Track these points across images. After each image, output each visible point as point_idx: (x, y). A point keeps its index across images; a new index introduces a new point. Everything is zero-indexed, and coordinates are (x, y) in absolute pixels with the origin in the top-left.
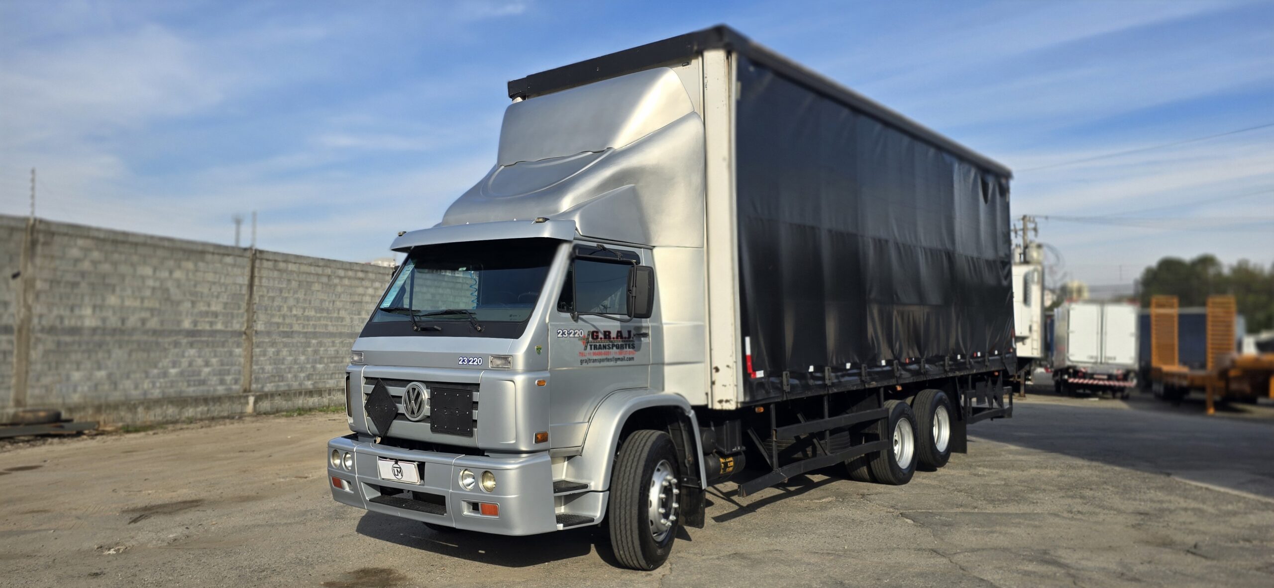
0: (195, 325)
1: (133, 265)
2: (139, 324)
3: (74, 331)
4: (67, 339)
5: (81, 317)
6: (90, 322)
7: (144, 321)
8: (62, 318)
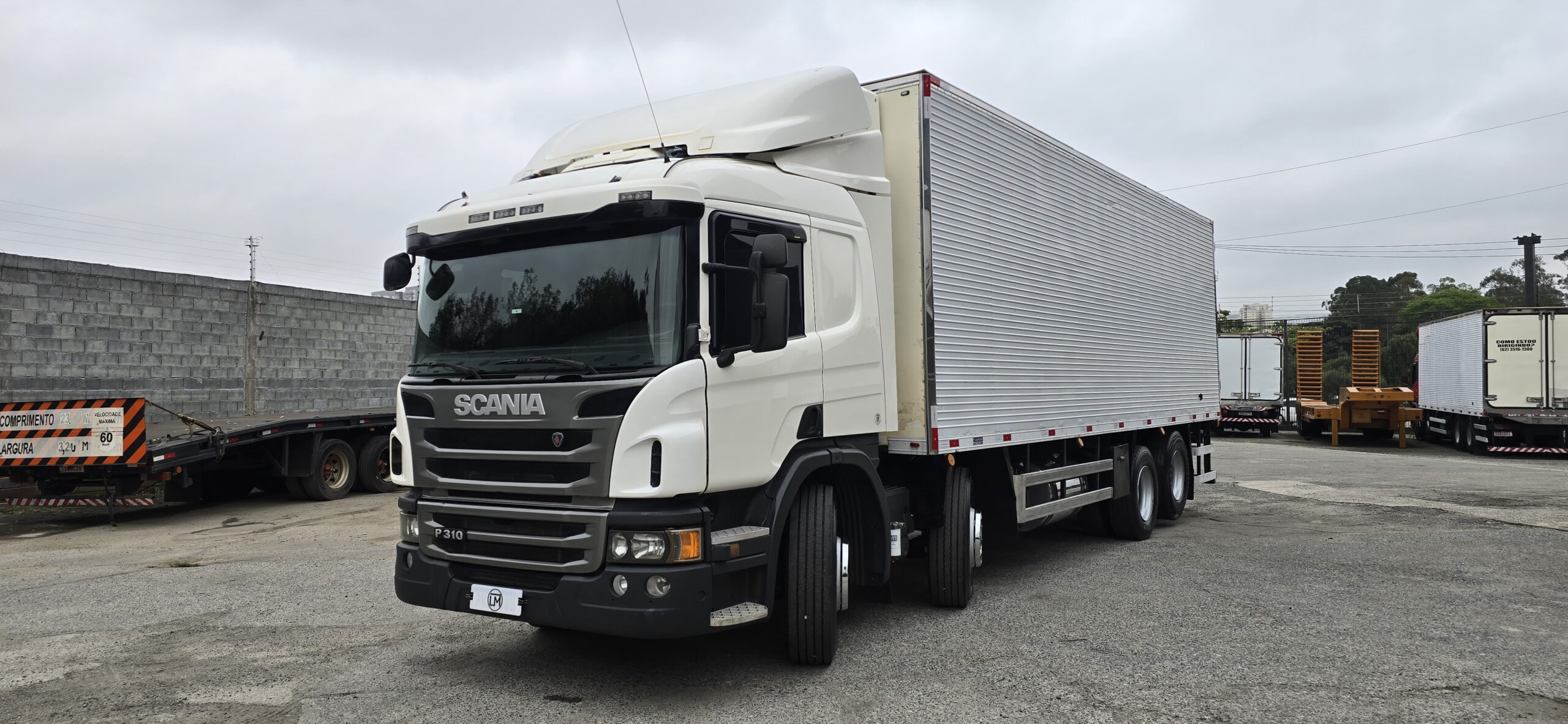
0: (376, 376)
1: (328, 321)
2: (334, 377)
3: (287, 383)
4: (282, 390)
5: (292, 370)
6: (298, 375)
7: (337, 372)
8: (277, 370)
